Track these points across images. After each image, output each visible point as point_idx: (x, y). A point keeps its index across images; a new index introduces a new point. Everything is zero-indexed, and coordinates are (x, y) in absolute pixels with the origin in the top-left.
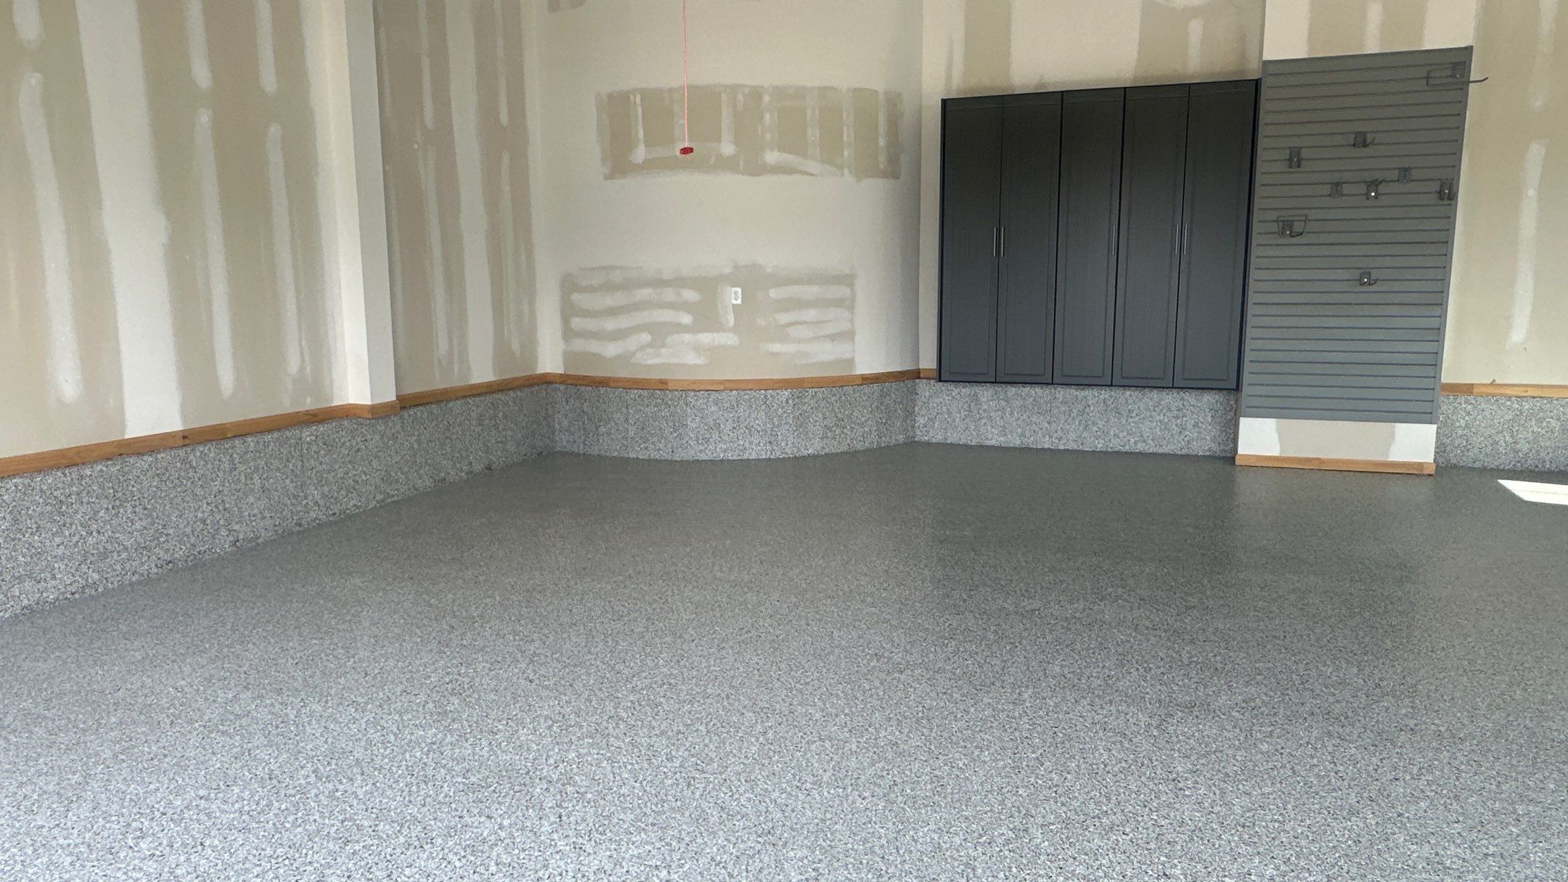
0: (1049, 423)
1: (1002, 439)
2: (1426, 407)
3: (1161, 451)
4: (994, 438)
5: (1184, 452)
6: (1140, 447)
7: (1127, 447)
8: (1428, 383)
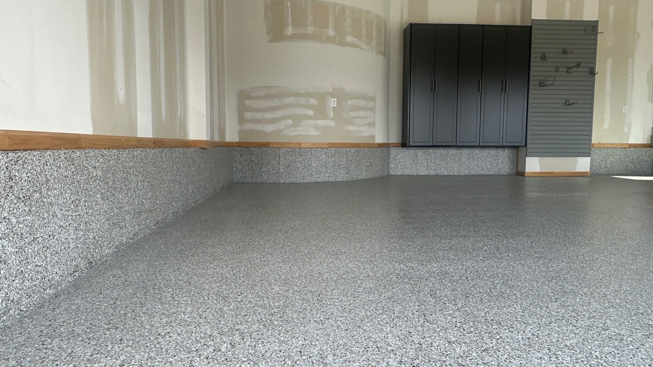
0: (446, 164)
1: (427, 172)
2: (587, 151)
3: (490, 173)
4: (423, 172)
5: (499, 173)
6: (482, 172)
7: (477, 173)
8: (588, 142)
